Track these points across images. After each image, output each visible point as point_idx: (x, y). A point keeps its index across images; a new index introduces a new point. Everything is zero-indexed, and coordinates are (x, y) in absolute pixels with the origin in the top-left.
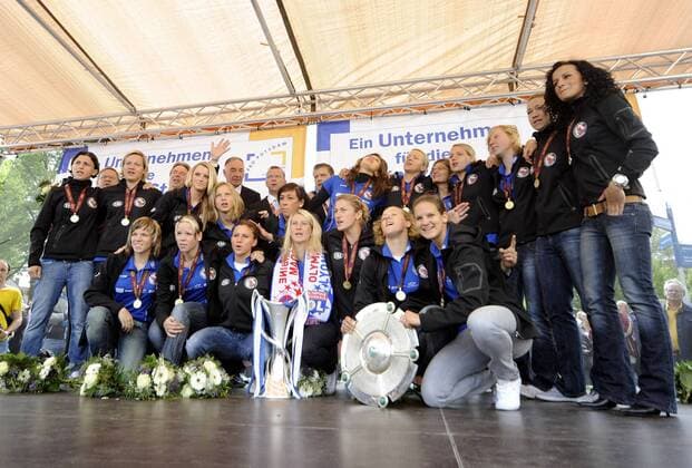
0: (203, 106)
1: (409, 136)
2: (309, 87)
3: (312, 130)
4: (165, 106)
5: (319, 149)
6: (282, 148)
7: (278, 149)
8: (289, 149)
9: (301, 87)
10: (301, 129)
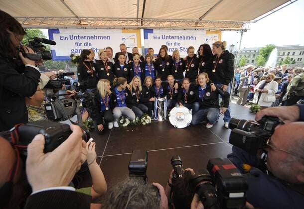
0: (104, 18)
1: (170, 36)
2: (142, 17)
3: (142, 31)
4: (89, 16)
5: (145, 39)
6: (133, 37)
7: (132, 37)
8: (135, 37)
9: (140, 16)
10: (139, 31)
